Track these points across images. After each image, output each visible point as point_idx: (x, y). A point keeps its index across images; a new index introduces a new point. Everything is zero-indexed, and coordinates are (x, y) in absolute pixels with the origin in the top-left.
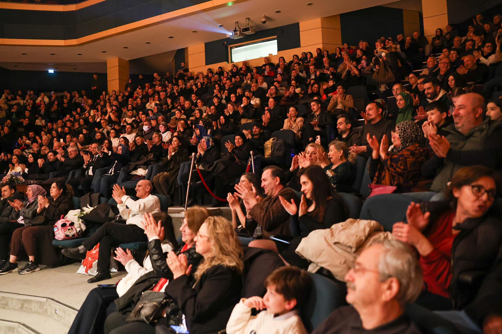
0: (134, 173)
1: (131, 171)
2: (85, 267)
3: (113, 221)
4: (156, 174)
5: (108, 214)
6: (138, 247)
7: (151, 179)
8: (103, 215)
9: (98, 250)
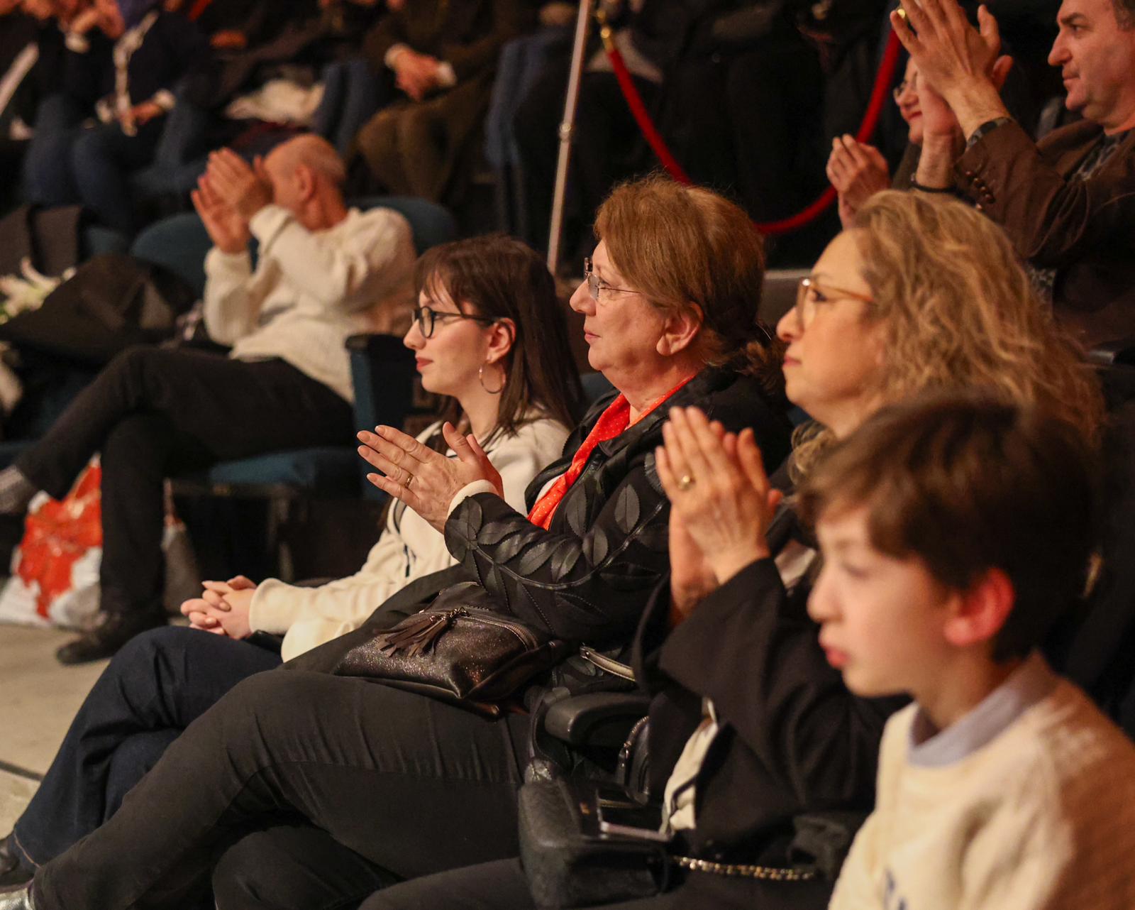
0: (244, 107)
1: (229, 100)
2: (35, 588)
3: (169, 345)
4: (366, 115)
5: (134, 311)
6: (311, 473)
7: (343, 134)
8: (112, 317)
9: (93, 497)
